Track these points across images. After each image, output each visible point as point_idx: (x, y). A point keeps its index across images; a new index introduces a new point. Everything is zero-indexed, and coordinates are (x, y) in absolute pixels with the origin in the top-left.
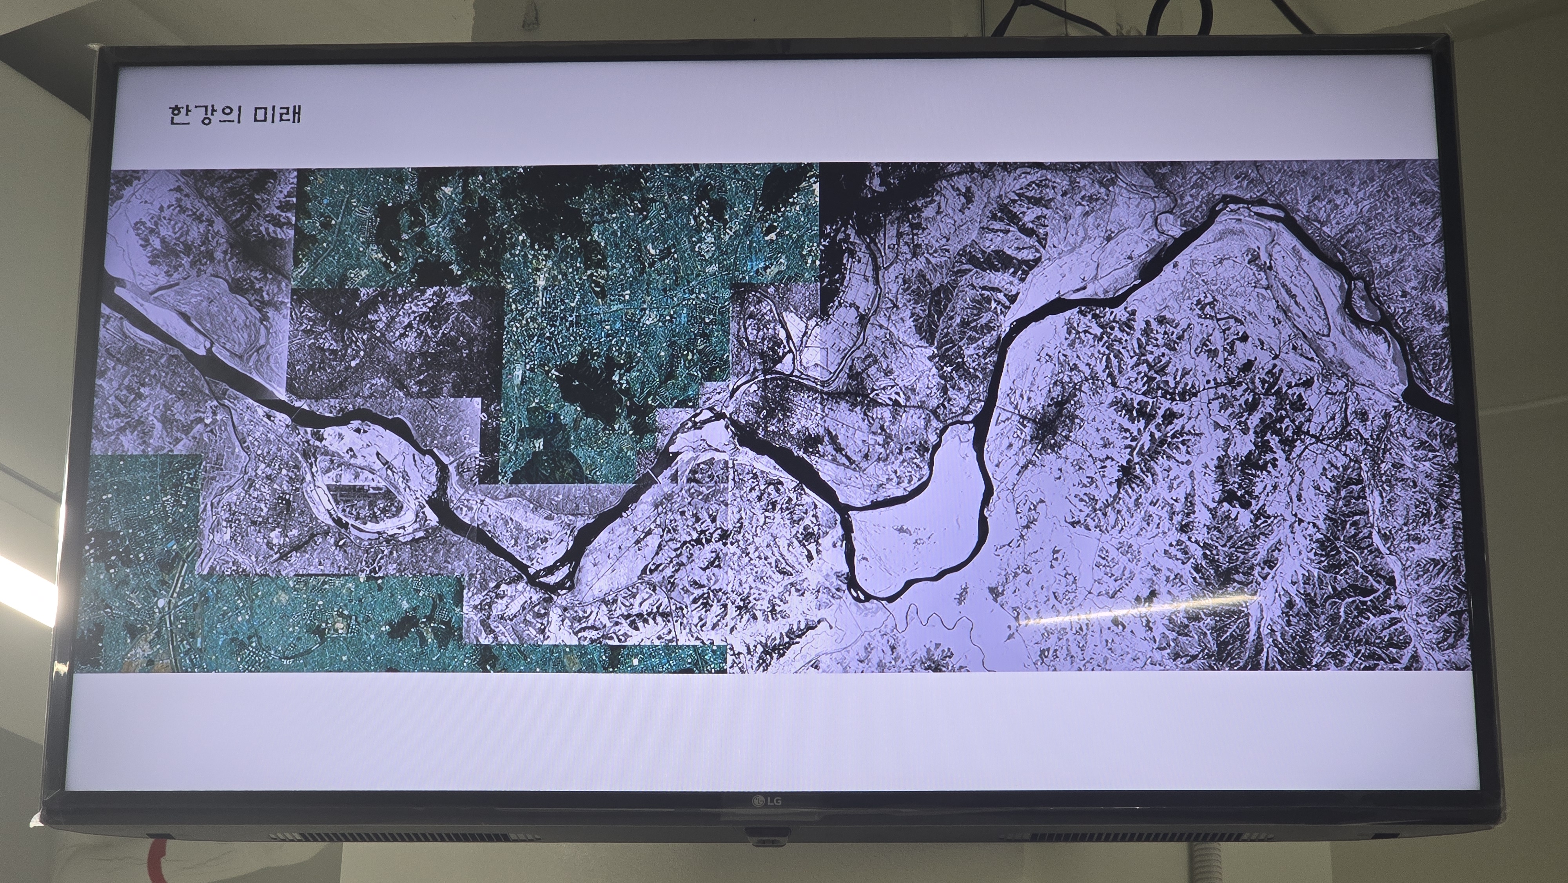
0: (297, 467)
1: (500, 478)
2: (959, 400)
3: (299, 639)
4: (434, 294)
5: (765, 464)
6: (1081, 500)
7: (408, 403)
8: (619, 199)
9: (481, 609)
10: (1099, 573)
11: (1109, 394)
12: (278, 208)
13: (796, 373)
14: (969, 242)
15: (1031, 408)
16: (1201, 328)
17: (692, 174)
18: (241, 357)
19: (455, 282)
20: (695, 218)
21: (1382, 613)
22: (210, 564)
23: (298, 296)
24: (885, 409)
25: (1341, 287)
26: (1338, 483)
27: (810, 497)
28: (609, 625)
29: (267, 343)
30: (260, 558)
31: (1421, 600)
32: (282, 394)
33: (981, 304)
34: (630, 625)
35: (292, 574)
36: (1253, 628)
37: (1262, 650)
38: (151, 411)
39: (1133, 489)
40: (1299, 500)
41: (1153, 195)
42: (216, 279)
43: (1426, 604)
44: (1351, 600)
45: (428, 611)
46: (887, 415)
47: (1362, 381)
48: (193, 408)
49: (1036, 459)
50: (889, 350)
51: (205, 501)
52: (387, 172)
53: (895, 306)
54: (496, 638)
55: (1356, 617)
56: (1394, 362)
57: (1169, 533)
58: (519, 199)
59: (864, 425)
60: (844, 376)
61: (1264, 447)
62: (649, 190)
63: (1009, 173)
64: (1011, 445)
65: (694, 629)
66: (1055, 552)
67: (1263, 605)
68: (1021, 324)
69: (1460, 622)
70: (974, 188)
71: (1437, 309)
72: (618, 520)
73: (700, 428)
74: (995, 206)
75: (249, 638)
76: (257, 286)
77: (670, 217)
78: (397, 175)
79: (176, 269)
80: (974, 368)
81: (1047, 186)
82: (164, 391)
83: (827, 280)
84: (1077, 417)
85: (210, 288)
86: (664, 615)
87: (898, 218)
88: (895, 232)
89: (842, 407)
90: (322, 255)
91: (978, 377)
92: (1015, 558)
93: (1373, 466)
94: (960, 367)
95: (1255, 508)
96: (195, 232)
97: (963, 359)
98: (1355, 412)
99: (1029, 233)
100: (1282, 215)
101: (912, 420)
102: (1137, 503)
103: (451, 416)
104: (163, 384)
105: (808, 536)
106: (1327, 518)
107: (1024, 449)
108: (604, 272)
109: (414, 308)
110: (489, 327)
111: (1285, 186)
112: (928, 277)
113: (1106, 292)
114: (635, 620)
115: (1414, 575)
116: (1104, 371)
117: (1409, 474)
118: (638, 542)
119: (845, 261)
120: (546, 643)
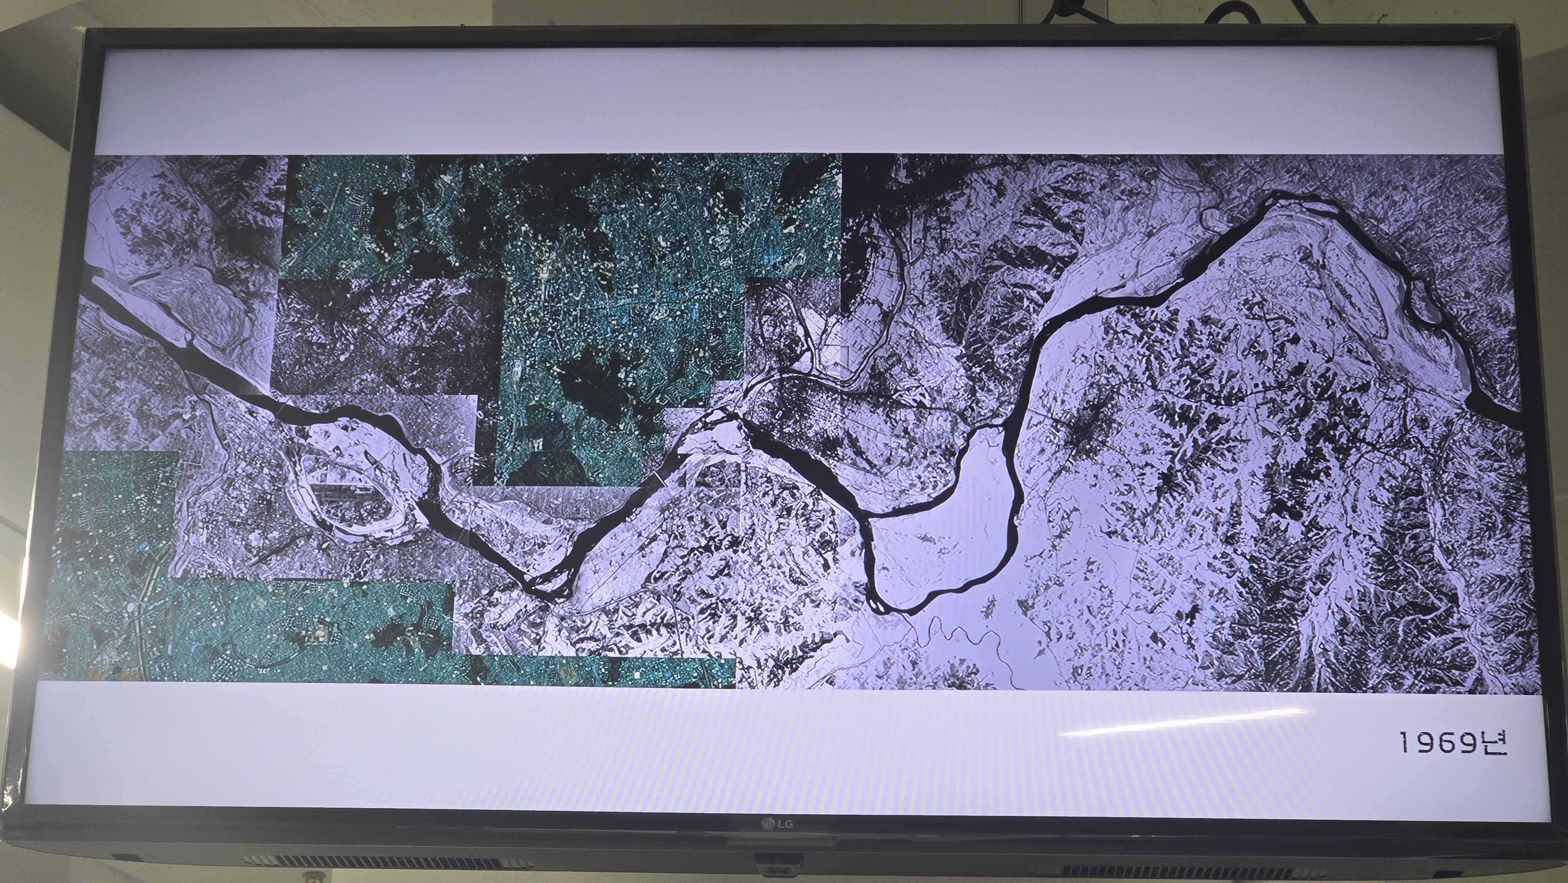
0: (280, 466)
1: (495, 479)
2: (989, 402)
3: (277, 647)
4: (430, 285)
5: (780, 468)
6: (1118, 509)
7: (398, 400)
8: (629, 189)
9: (473, 618)
10: (1137, 587)
11: (1150, 398)
12: (267, 195)
13: (815, 372)
14: (1001, 236)
15: (1065, 412)
16: (1248, 329)
17: (706, 164)
18: (223, 350)
19: (453, 274)
20: (710, 209)
21: (1444, 632)
22: (184, 567)
23: (285, 287)
24: (909, 411)
25: (1400, 287)
26: (1396, 494)
27: (828, 502)
28: (609, 635)
29: (252, 336)
30: (238, 561)
31: (1486, 619)
32: (265, 389)
33: (1012, 302)
34: (632, 636)
35: (271, 578)
36: (1304, 648)
37: (1314, 670)
38: (126, 405)
39: (1174, 498)
40: (1354, 511)
41: (1198, 189)
42: (199, 269)
43: (1492, 624)
44: (1410, 618)
45: (415, 619)
46: (911, 417)
47: (1422, 386)
48: (171, 403)
49: (1070, 465)
50: (915, 348)
51: (181, 500)
52: (382, 159)
53: (921, 303)
54: (487, 648)
55: (1415, 636)
56: (1457, 367)
57: (1214, 545)
58: (523, 188)
59: (887, 428)
60: (865, 376)
61: (1316, 455)
62: (660, 180)
63: (1044, 165)
64: (1042, 450)
65: (700, 641)
66: (1090, 563)
67: (1315, 622)
68: (1055, 324)
69: (1529, 644)
70: (1006, 181)
71: (1503, 311)
72: (622, 525)
73: (711, 429)
74: (1029, 199)
75: (224, 645)
76: (243, 277)
77: (682, 208)
78: (395, 163)
79: (158, 258)
80: (1004, 369)
81: (1084, 180)
82: (141, 385)
83: (848, 275)
84: (1114, 421)
85: (192, 278)
86: (669, 626)
87: (924, 212)
88: (922, 226)
89: (863, 408)
90: (312, 245)
91: (1008, 378)
92: (1047, 569)
93: (1434, 477)
94: (990, 367)
95: (1307, 518)
96: (179, 220)
97: (993, 359)
98: (1415, 419)
99: (1064, 228)
100: (1336, 211)
101: (938, 423)
102: (1178, 513)
103: (445, 414)
104: (140, 378)
105: (825, 544)
106: (1384, 530)
107: (1058, 455)
108: (611, 265)
109: (408, 301)
110: (487, 322)
111: (1339, 182)
112: (956, 273)
113: (1146, 290)
114: (637, 631)
115: (1478, 593)
116: (1144, 373)
117: (1473, 485)
118: (642, 548)
119: (868, 256)
120: (541, 654)
